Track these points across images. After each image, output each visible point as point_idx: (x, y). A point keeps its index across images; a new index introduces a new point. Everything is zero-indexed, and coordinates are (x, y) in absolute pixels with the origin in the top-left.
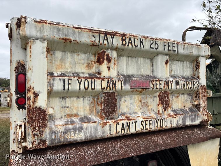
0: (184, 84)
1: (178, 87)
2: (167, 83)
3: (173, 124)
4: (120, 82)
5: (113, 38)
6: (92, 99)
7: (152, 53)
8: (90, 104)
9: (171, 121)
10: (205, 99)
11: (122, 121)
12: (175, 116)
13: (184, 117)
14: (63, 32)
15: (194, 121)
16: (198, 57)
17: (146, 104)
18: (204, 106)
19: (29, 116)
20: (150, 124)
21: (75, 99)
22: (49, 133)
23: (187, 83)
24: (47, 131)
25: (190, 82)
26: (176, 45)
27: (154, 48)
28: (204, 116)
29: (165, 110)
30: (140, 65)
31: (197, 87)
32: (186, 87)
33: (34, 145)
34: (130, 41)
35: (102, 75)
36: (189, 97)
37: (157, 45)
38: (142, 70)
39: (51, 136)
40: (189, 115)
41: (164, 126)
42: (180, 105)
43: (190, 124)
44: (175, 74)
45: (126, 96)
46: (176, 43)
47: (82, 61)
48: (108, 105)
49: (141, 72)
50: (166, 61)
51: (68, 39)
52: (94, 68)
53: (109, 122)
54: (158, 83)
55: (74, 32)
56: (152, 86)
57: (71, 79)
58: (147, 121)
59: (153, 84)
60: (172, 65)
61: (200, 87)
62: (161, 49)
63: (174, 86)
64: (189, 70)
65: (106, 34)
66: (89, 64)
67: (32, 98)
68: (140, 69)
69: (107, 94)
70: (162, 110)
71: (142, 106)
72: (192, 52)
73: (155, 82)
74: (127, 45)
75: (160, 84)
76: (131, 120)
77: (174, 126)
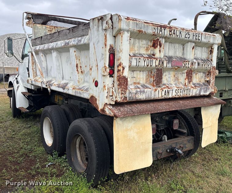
0: (202, 65)
1: (199, 66)
2: (192, 64)
4: (166, 61)
5: (165, 30)
6: (147, 73)
8: (146, 76)
9: (192, 91)
10: (214, 77)
11: (165, 89)
12: (195, 88)
13: (200, 89)
14: (139, 26)
15: (206, 93)
16: (213, 44)
17: (178, 79)
18: (213, 82)
19: (119, 82)
20: (180, 92)
21: (138, 72)
22: (128, 93)
24: (128, 91)
25: (206, 64)
26: (200, 35)
27: (187, 38)
28: (212, 89)
29: (189, 83)
30: (176, 49)
31: (210, 67)
32: (203, 67)
33: (122, 100)
34: (174, 32)
35: (156, 56)
36: (204, 74)
37: (189, 35)
39: (129, 95)
40: (203, 88)
41: (188, 94)
42: (197, 80)
43: (203, 94)
44: (197, 57)
45: (167, 72)
47: (144, 46)
48: (158, 77)
49: (176, 54)
50: (193, 47)
51: (141, 31)
52: (150, 50)
53: (158, 89)
54: (187, 63)
55: (144, 25)
57: (140, 59)
58: (179, 90)
59: (184, 64)
60: (196, 50)
61: (212, 67)
62: (191, 38)
63: (196, 66)
64: (205, 54)
65: (161, 26)
66: (147, 48)
67: (121, 70)
68: (176, 52)
69: (158, 70)
71: (175, 80)
72: (209, 40)
73: (185, 62)
74: (172, 35)
75: (189, 64)
76: (170, 88)
77: (194, 94)
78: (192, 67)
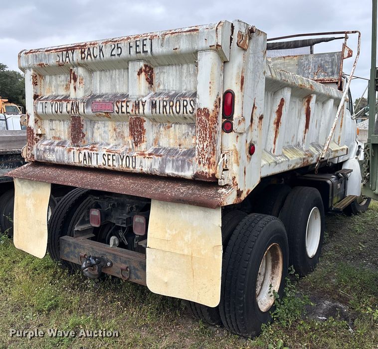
0: (164, 107)
1: (154, 110)
2: (137, 105)
3: (144, 167)
5: (73, 53)
6: (69, 123)
7: (119, 62)
9: (141, 162)
10: (206, 135)
11: (85, 151)
12: (147, 156)
13: (162, 160)
15: (182, 171)
17: (122, 135)
18: (203, 148)
20: (113, 160)
22: (36, 150)
23: (171, 104)
24: (35, 148)
25: (176, 103)
26: (148, 43)
27: (116, 55)
28: (202, 165)
29: (136, 146)
30: (115, 80)
31: (190, 111)
32: (168, 112)
33: (29, 158)
34: (89, 53)
36: (191, 129)
37: (120, 49)
38: (118, 87)
40: (171, 158)
41: (131, 166)
42: (172, 141)
43: (173, 174)
44: (165, 90)
45: (100, 122)
46: (148, 39)
48: (75, 131)
49: (116, 89)
50: (138, 70)
51: (42, 64)
53: (74, 149)
54: (124, 104)
56: (116, 109)
57: (47, 103)
58: (110, 155)
59: (117, 106)
60: (160, 75)
61: (195, 112)
62: (125, 54)
63: (147, 109)
65: (67, 49)
69: (74, 117)
70: (132, 144)
71: (117, 136)
72: (177, 47)
73: (120, 103)
74: (86, 58)
75: (127, 106)
77: (145, 170)
78: (137, 112)
